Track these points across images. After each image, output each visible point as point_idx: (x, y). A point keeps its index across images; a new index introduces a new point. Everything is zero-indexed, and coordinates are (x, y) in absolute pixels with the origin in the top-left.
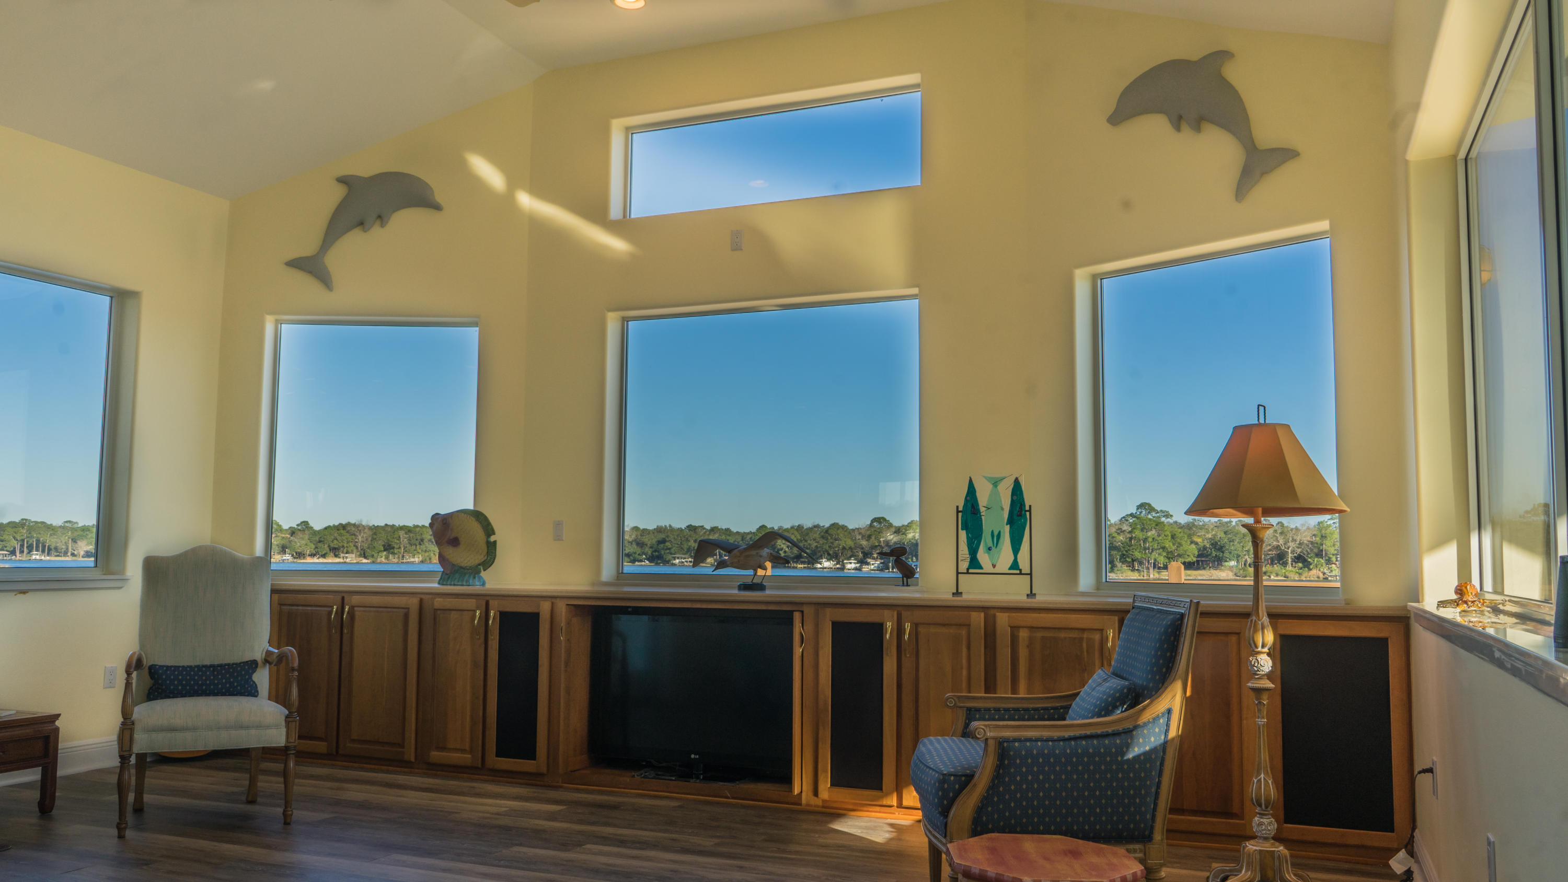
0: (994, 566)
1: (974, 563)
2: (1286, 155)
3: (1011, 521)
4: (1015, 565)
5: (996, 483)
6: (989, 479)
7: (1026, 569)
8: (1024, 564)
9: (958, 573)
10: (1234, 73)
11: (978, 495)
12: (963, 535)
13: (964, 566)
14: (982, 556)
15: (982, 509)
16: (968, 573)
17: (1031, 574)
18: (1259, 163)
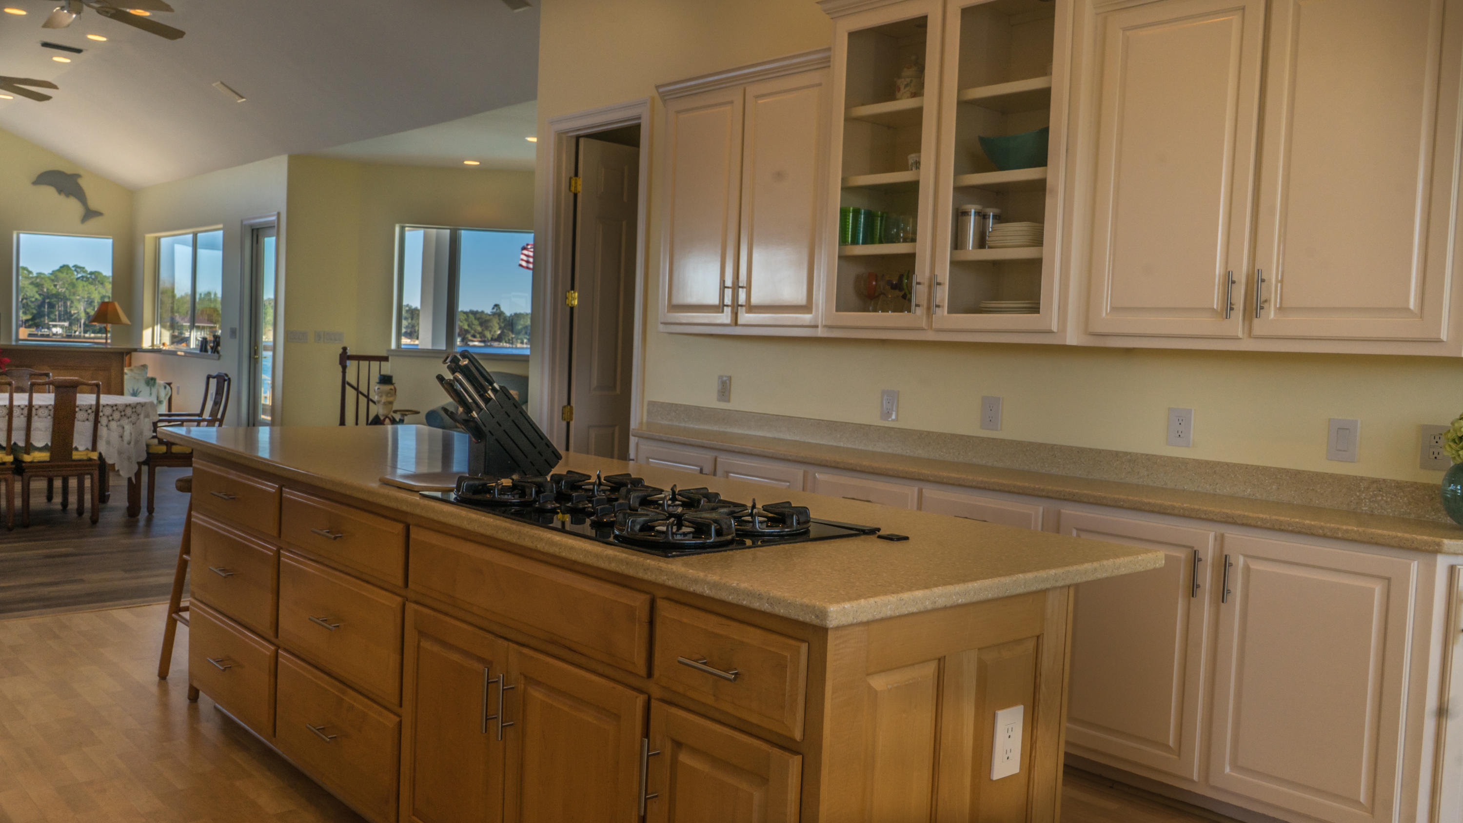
18: (90, 214)
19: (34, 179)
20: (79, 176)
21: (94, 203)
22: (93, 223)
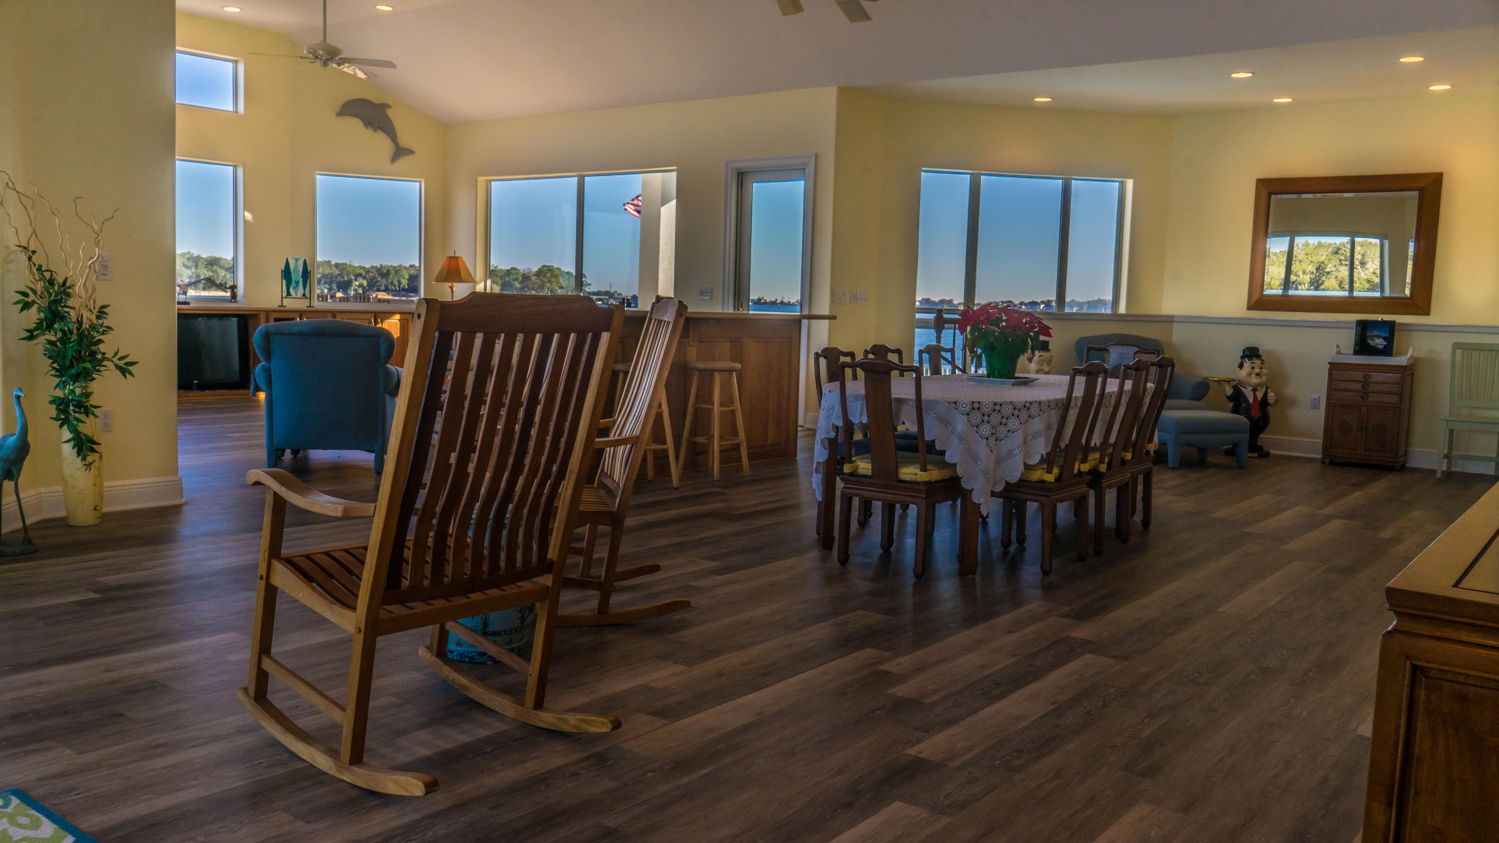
0: (296, 295)
1: (289, 294)
2: (409, 152)
3: (303, 276)
4: (304, 295)
5: (297, 260)
6: (294, 258)
7: (308, 296)
8: (308, 295)
9: (282, 298)
10: (390, 113)
11: (290, 265)
12: (284, 281)
13: (285, 294)
14: (292, 291)
15: (292, 271)
16: (286, 297)
17: (310, 298)
18: (400, 152)
19: (338, 109)
20: (388, 106)
21: (405, 140)
22: (404, 162)
